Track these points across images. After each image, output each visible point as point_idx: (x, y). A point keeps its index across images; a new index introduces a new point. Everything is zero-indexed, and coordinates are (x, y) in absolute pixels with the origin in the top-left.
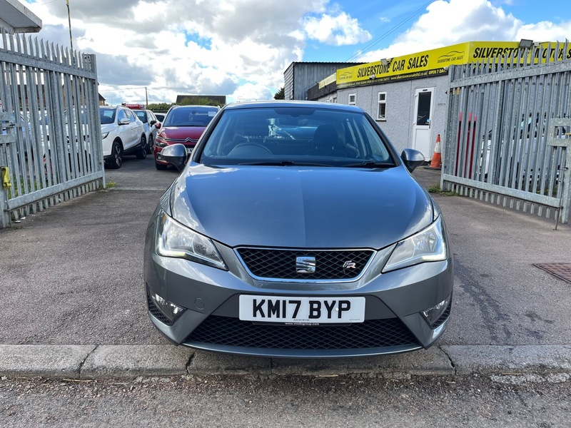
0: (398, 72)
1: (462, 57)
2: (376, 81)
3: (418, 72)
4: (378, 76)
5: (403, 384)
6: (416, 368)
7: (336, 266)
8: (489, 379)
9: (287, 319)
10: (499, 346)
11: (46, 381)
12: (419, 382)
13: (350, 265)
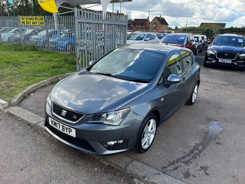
5: (102, 166)
6: (111, 163)
7: (71, 116)
8: (133, 179)
9: (58, 128)
10: (157, 171)
11: (28, 125)
12: (108, 168)
13: (75, 117)
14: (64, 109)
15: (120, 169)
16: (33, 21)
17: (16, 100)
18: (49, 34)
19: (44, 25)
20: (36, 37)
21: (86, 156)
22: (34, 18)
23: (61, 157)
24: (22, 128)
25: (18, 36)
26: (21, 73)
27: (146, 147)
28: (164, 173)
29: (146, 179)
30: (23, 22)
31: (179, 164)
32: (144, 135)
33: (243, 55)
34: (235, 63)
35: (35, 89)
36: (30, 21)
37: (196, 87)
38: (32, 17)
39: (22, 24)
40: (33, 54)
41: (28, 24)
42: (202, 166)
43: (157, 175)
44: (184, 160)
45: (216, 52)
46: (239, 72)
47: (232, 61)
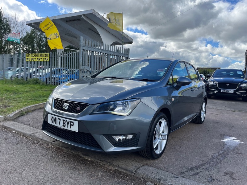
5: (107, 170)
6: (118, 167)
7: (74, 108)
8: (146, 183)
9: (58, 125)
10: (174, 175)
11: (23, 136)
12: (115, 173)
13: (78, 108)
14: (66, 102)
15: (129, 173)
16: (38, 57)
17: (13, 115)
18: (52, 71)
19: (49, 61)
20: (39, 74)
21: (88, 162)
22: (39, 55)
23: (58, 163)
24: (16, 138)
25: (22, 74)
26: (21, 98)
27: (158, 152)
28: (183, 177)
29: (162, 182)
30: (27, 59)
31: (199, 171)
32: (155, 136)
33: (244, 85)
34: (237, 93)
35: (33, 109)
36: (35, 57)
37: (204, 104)
38: (37, 54)
39: (26, 61)
40: (35, 86)
41: (32, 61)
42: (227, 172)
43: (175, 179)
44: (204, 167)
45: (217, 83)
46: (243, 102)
47: (234, 91)
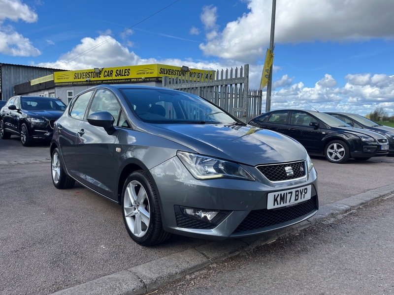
0: (108, 78)
1: (153, 72)
2: (91, 83)
3: (124, 79)
4: (92, 79)
9: (287, 204)
